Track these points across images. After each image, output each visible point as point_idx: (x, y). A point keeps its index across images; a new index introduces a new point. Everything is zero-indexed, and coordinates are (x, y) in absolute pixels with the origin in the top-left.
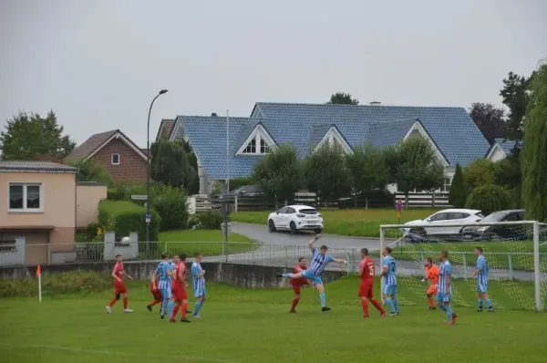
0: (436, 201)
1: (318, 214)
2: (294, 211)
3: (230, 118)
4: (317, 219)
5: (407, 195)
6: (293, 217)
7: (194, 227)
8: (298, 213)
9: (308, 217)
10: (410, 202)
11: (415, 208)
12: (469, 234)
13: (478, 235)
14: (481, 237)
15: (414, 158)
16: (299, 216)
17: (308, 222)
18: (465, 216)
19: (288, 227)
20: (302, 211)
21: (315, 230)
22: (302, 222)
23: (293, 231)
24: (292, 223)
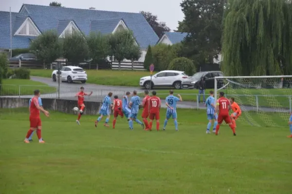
0: (134, 67)
1: (84, 72)
2: (70, 70)
3: (12, 13)
4: (84, 75)
5: (119, 62)
6: (70, 73)
7: (10, 77)
8: (72, 71)
9: (79, 73)
10: (121, 66)
11: (124, 70)
12: (186, 85)
13: (191, 86)
14: (193, 87)
15: (125, 41)
16: (73, 73)
17: (79, 76)
18: (176, 74)
19: (66, 79)
20: (74, 70)
21: (82, 81)
22: (75, 76)
23: (69, 81)
24: (69, 77)
